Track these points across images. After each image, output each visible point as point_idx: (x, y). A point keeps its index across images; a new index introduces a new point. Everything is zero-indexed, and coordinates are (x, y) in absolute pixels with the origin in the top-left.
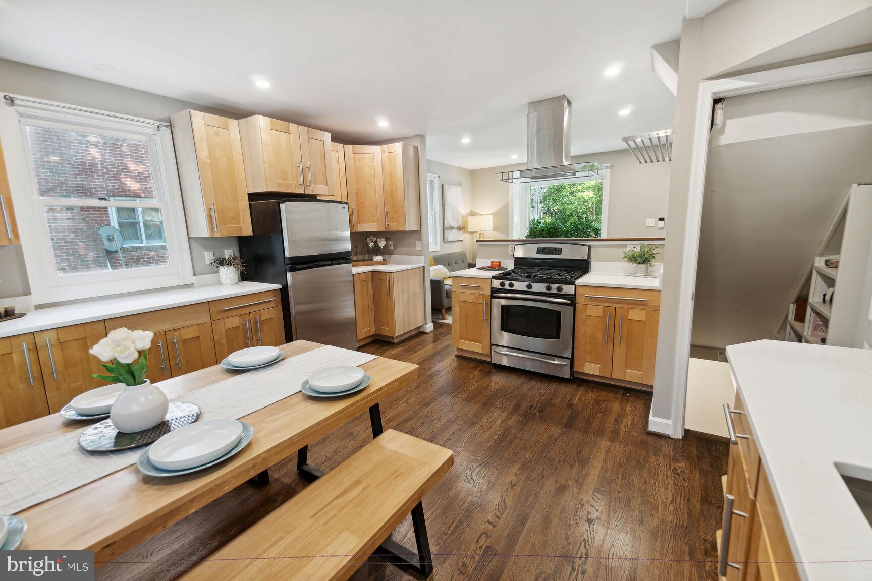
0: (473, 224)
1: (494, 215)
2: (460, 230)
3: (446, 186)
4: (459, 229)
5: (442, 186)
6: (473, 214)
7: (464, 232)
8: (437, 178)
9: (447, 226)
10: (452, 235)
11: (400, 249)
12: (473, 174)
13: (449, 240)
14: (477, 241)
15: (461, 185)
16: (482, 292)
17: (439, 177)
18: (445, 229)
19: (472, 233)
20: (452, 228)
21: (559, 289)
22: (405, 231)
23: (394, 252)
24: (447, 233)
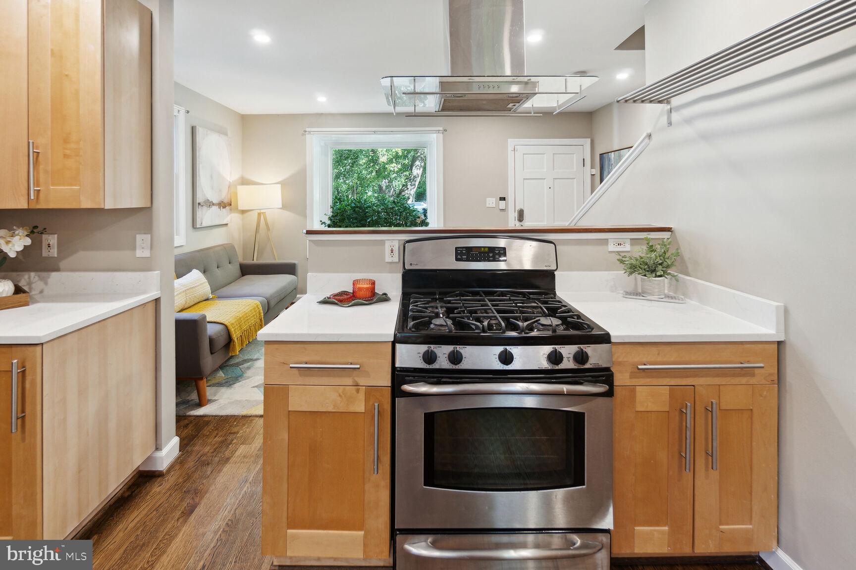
0: (246, 197)
1: (283, 184)
2: (224, 207)
3: (200, 132)
4: (222, 205)
5: (193, 130)
6: (244, 182)
7: (231, 210)
8: (183, 111)
9: (200, 198)
10: (207, 217)
11: (82, 256)
12: (246, 121)
13: (204, 225)
14: (309, 232)
15: (226, 134)
16: (363, 381)
17: (188, 112)
18: (195, 205)
19: (243, 212)
20: (210, 204)
21: (581, 358)
22: (102, 210)
23: (62, 264)
24: (200, 212)
